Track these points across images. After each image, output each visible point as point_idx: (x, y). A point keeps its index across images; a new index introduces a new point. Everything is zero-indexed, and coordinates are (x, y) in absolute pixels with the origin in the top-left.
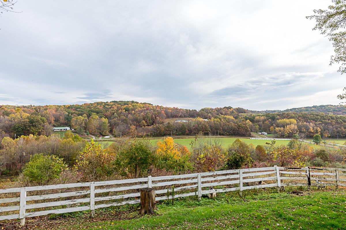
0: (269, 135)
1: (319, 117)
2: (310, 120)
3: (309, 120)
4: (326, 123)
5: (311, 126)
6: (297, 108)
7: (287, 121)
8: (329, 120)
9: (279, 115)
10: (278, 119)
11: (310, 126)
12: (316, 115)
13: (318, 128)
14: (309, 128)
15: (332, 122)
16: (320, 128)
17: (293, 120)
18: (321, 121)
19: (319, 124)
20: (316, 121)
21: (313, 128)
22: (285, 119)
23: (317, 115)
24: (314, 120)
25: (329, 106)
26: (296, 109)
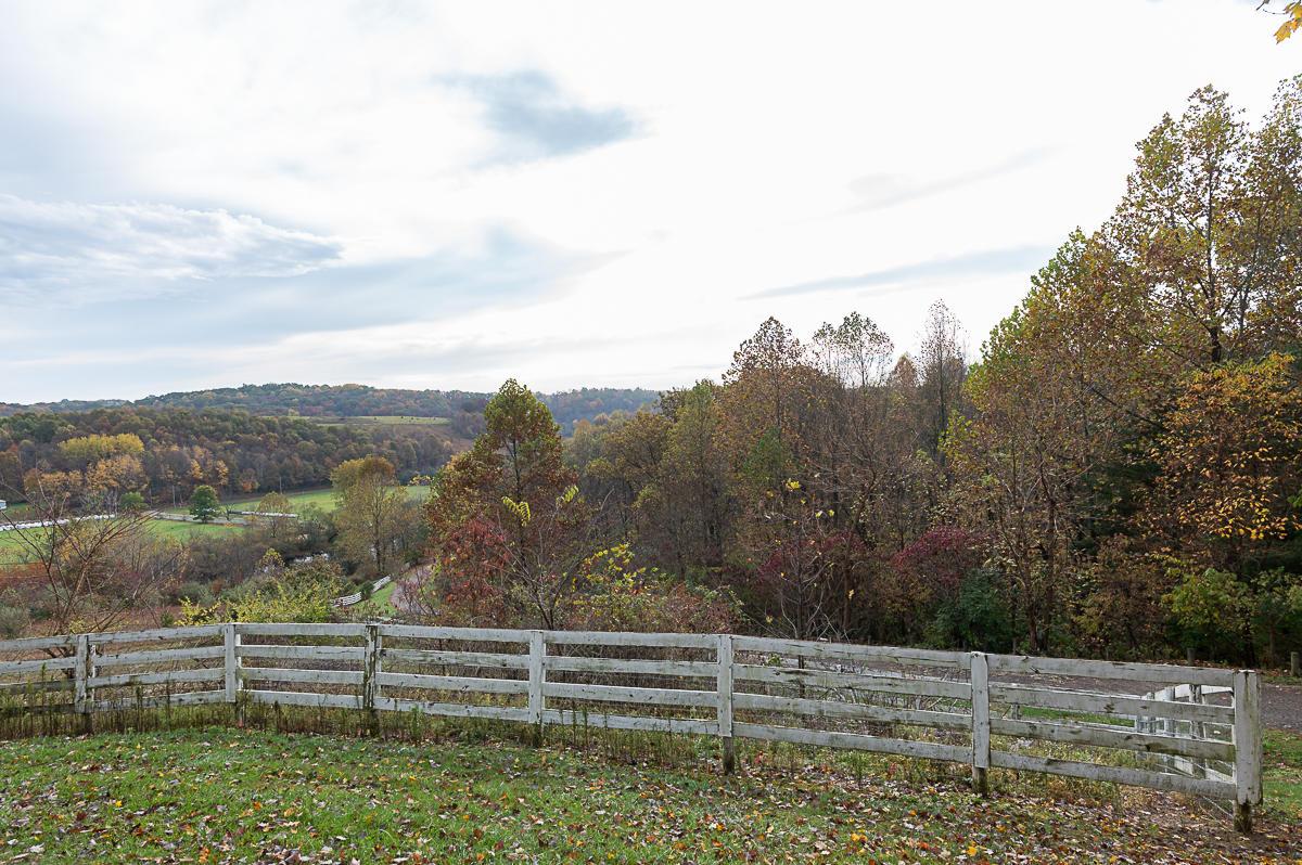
0: (12, 509)
1: (229, 424)
2: (198, 437)
3: (193, 438)
4: (250, 446)
5: (196, 458)
6: (187, 394)
7: (104, 441)
8: (259, 434)
9: (75, 419)
10: (66, 437)
11: (192, 457)
12: (219, 417)
13: (221, 463)
14: (189, 466)
15: (268, 438)
16: (227, 463)
17: (127, 439)
18: (235, 439)
19: (226, 448)
20: (218, 440)
21: (203, 465)
22: (93, 438)
23: (225, 418)
24: (210, 435)
25: (290, 388)
26: (181, 395)
